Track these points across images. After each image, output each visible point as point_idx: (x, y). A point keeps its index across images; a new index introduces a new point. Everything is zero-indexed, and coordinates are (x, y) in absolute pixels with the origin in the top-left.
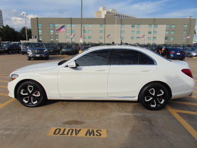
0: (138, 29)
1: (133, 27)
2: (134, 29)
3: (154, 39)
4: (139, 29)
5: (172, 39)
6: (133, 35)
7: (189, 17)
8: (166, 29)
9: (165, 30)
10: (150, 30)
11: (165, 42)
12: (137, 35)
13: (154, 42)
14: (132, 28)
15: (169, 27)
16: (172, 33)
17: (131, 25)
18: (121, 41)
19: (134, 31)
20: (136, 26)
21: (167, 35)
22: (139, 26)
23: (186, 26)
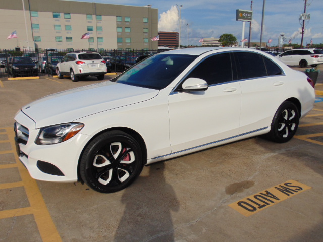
0: (66, 21)
1: (55, 16)
2: (58, 20)
3: (99, 40)
4: (69, 21)
5: (128, 41)
6: (59, 33)
7: (147, 6)
8: (117, 24)
9: (116, 26)
10: (90, 25)
11: (118, 46)
12: (67, 33)
13: (100, 47)
14: (56, 20)
15: (120, 20)
16: (127, 31)
17: (51, 14)
18: (36, 45)
19: (59, 26)
20: (61, 14)
21: (119, 34)
22: (67, 16)
23: (146, 20)
